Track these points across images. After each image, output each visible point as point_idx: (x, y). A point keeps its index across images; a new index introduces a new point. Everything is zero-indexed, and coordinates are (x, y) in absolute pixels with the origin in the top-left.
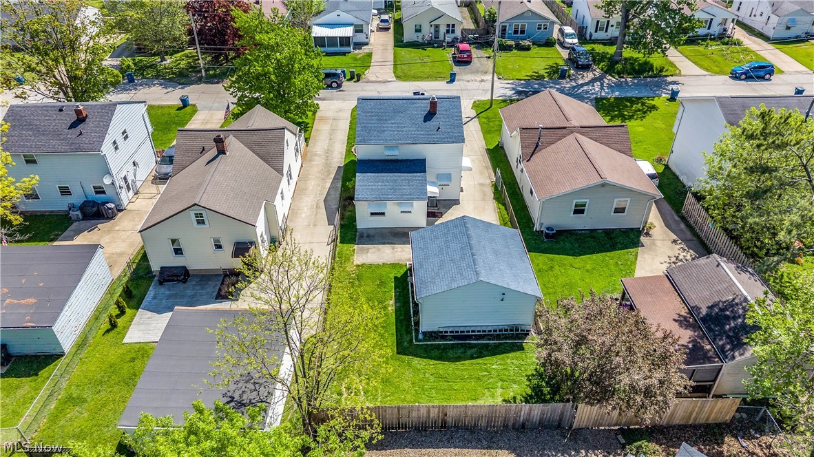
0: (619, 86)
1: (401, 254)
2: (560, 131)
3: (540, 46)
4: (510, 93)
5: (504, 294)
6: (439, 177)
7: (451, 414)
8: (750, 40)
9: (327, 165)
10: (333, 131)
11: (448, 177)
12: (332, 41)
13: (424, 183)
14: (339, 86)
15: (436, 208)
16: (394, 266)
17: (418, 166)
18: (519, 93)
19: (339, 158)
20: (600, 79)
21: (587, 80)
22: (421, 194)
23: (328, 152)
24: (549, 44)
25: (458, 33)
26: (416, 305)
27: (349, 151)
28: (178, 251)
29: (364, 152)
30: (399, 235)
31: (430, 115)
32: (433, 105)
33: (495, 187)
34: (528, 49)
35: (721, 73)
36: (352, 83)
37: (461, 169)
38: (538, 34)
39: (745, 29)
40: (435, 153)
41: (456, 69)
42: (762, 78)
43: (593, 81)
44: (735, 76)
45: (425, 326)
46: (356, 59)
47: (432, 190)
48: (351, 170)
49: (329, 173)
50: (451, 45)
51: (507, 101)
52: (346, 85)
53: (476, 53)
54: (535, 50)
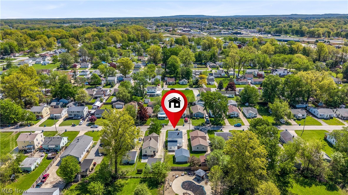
0: (213, 128)
1: (174, 153)
2: (196, 137)
3: (201, 118)
4: (193, 128)
5: (185, 157)
6: (179, 143)
7: (179, 168)
8: (243, 117)
9: (163, 141)
10: (163, 135)
11: (181, 143)
12: (162, 117)
13: (177, 144)
14: (164, 127)
15: (179, 148)
16: (173, 155)
17: (176, 141)
18: (195, 129)
19: (164, 140)
20: (210, 126)
21: (208, 126)
22: (177, 145)
23: (163, 139)
24: (203, 118)
25: (186, 116)
26: (175, 158)
27: (166, 139)
28: (146, 152)
29: (169, 139)
30: (173, 151)
31: (178, 134)
32: (178, 133)
33: (188, 145)
34: (199, 119)
35: (233, 125)
36: (166, 126)
37: (182, 142)
38: (201, 116)
39: (243, 115)
40: (179, 140)
41: (185, 123)
42: (239, 127)
43: (209, 126)
44: (235, 126)
45: (176, 161)
46: (166, 121)
47: (178, 145)
48: (167, 142)
49: (163, 142)
50: (184, 118)
51: (193, 130)
52: (165, 126)
53: (189, 120)
54: (200, 119)
